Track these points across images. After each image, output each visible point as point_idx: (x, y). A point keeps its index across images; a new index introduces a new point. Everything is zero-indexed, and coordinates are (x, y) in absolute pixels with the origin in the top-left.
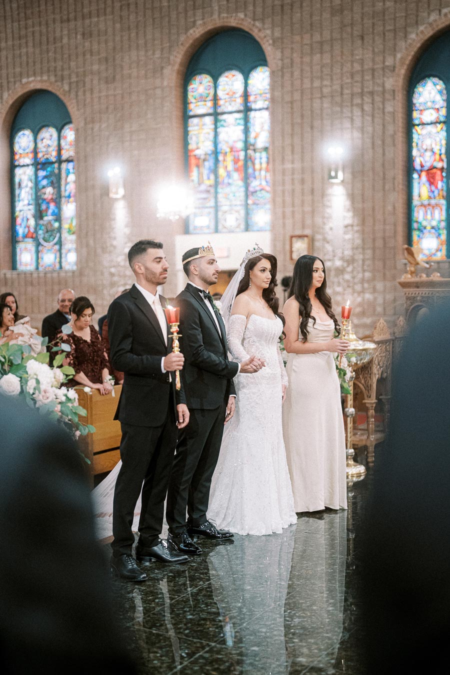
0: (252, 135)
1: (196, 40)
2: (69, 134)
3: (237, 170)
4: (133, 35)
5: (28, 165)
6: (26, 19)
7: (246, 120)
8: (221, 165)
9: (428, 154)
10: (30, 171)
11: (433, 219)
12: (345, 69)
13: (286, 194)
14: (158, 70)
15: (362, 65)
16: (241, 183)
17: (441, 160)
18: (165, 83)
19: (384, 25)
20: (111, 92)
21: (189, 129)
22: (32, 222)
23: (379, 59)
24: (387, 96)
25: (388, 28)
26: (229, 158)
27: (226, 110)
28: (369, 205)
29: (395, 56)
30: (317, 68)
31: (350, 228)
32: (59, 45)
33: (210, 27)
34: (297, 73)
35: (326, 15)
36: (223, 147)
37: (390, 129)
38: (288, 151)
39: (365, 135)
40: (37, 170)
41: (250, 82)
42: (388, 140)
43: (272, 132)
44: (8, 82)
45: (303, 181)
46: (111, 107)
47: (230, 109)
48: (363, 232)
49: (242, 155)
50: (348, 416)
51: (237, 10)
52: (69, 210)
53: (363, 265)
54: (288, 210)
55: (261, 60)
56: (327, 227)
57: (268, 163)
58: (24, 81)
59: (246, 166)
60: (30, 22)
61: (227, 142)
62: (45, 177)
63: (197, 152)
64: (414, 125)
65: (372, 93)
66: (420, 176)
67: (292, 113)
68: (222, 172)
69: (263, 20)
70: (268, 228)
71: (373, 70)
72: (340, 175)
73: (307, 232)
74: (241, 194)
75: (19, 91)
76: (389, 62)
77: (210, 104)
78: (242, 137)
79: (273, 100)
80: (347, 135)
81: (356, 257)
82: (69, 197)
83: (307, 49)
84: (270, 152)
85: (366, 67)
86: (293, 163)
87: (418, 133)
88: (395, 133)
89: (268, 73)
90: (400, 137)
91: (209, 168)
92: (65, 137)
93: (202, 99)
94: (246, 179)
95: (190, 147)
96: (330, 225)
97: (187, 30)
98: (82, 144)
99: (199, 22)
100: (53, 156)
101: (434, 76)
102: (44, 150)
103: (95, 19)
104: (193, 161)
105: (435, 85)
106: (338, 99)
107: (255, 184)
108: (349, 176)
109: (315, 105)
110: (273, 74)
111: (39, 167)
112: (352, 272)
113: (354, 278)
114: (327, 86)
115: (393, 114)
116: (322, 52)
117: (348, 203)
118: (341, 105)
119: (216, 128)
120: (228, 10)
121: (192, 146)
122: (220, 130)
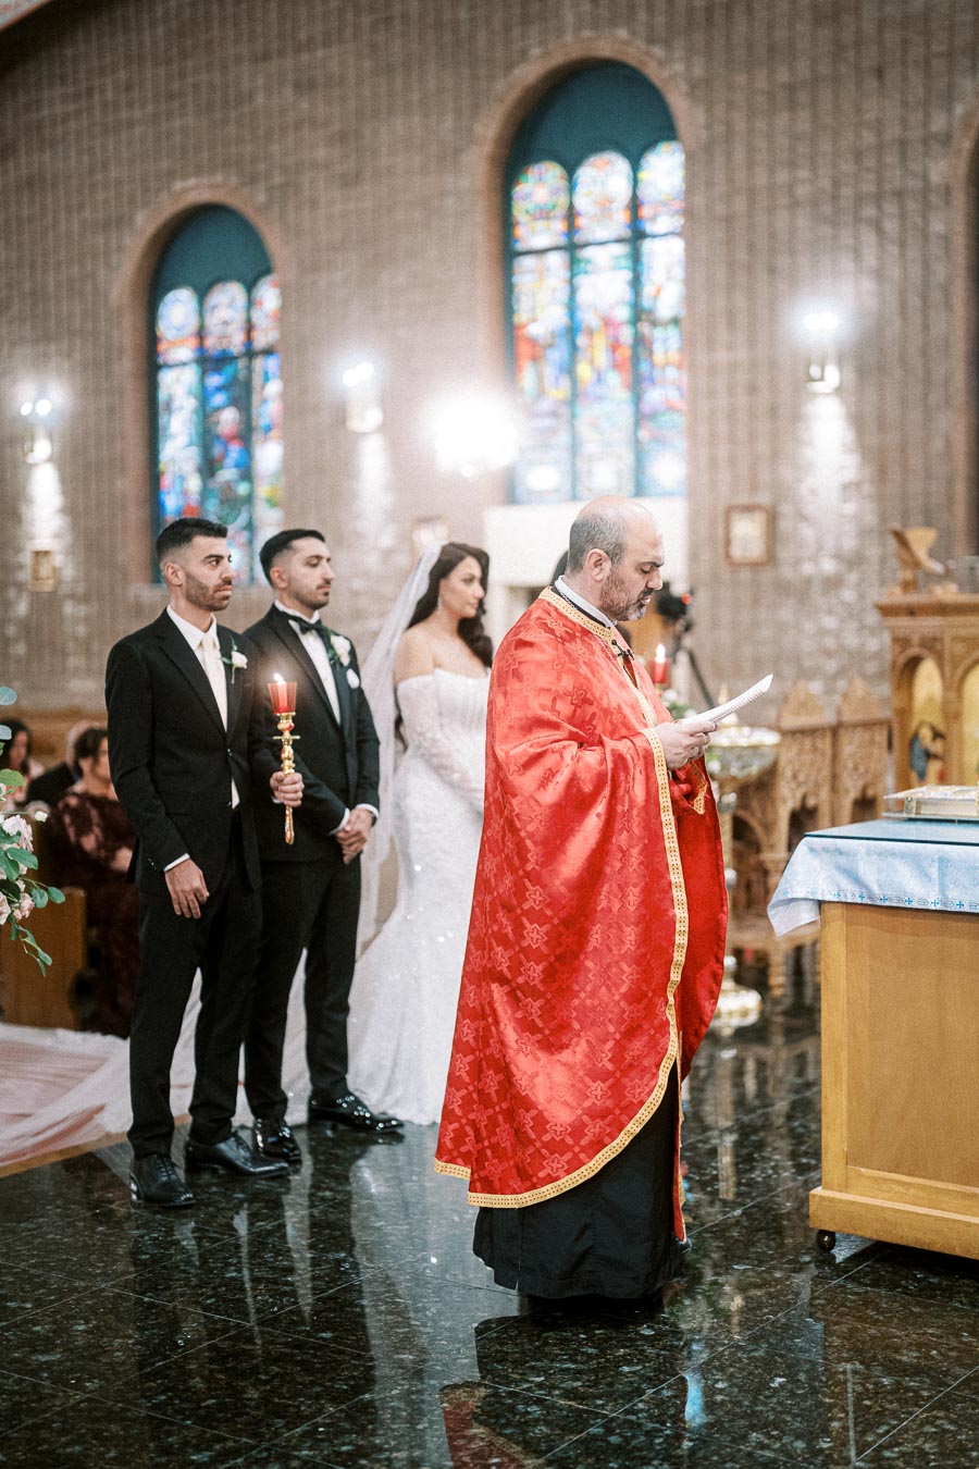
0: (648, 290)
1: (530, 90)
2: (269, 296)
3: (616, 366)
4: (399, 81)
5: (184, 364)
6: (184, 55)
7: (636, 258)
8: (580, 356)
10: (190, 375)
12: (844, 143)
13: (718, 417)
14: (450, 157)
15: (879, 132)
16: (625, 396)
18: (465, 182)
19: (928, 45)
20: (352, 205)
21: (515, 279)
22: (194, 484)
23: (915, 118)
24: (934, 199)
25: (936, 48)
26: (601, 342)
27: (592, 238)
28: (893, 437)
29: (950, 110)
30: (782, 141)
31: (852, 490)
32: (247, 109)
33: (558, 59)
34: (740, 154)
35: (802, 27)
36: (588, 318)
37: (940, 272)
38: (722, 323)
39: (887, 287)
40: (204, 373)
41: (642, 175)
42: (936, 297)
43: (689, 281)
44: (145, 190)
45: (752, 389)
46: (352, 237)
47: (601, 233)
48: (880, 498)
49: (626, 335)
51: (613, 23)
52: (269, 456)
53: (882, 568)
54: (723, 452)
55: (666, 130)
56: (804, 488)
57: (681, 350)
58: (178, 185)
59: (636, 362)
60: (190, 63)
61: (595, 307)
62: (219, 389)
63: (533, 330)
65: (900, 195)
67: (730, 242)
68: (584, 370)
69: (667, 43)
70: (681, 489)
71: (903, 144)
72: (832, 374)
73: (764, 498)
74: (625, 416)
75: (166, 209)
76: (938, 123)
77: (559, 226)
78: (627, 294)
79: (688, 213)
80: (847, 288)
81: (867, 553)
82: (269, 428)
83: (761, 102)
84: (686, 326)
85: (887, 137)
86: (731, 347)
88: (950, 281)
89: (679, 158)
91: (560, 365)
92: (261, 303)
94: (637, 385)
95: (518, 319)
96: (810, 482)
97: (509, 68)
98: (294, 316)
99: (536, 51)
100: (236, 343)
102: (218, 330)
104: (524, 349)
106: (827, 209)
107: (654, 397)
108: (851, 377)
109: (778, 222)
110: (689, 158)
111: (208, 366)
112: (859, 583)
113: (862, 596)
114: (803, 182)
115: (946, 239)
116: (793, 106)
117: (849, 436)
118: (835, 224)
119: (572, 276)
120: (595, 25)
121: (521, 316)
122: (581, 280)
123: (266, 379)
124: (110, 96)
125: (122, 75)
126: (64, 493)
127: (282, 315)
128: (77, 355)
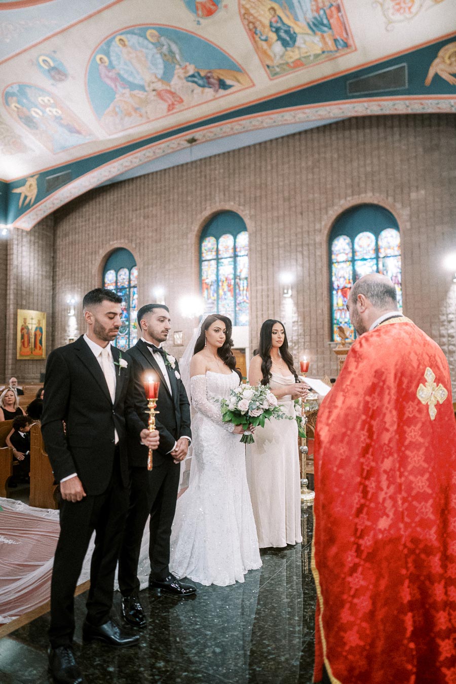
0: (238, 271)
1: (207, 218)
2: (135, 272)
3: (230, 291)
4: (171, 216)
6: (114, 210)
7: (235, 262)
8: (220, 288)
9: (342, 280)
11: (345, 317)
12: (292, 231)
13: (258, 304)
14: (185, 235)
15: (302, 229)
16: (232, 298)
17: (349, 283)
18: (189, 241)
19: (314, 207)
20: (158, 248)
21: (203, 267)
23: (311, 225)
24: (317, 246)
25: (316, 208)
26: (225, 284)
27: (223, 257)
28: (307, 309)
29: (321, 224)
30: (275, 231)
31: (296, 323)
32: (130, 223)
33: (214, 210)
35: (281, 202)
36: (222, 278)
37: (319, 264)
38: (259, 279)
39: (305, 269)
41: (237, 240)
42: (318, 272)
43: (250, 268)
44: (103, 244)
45: (268, 296)
46: (158, 256)
47: (226, 256)
48: (304, 326)
49: (233, 282)
50: (302, 453)
51: (229, 201)
53: (304, 345)
54: (259, 313)
55: (244, 228)
57: (247, 286)
58: (111, 243)
59: (235, 289)
60: (116, 212)
61: (224, 275)
63: (207, 281)
64: (333, 263)
65: (308, 245)
66: (337, 292)
67: (262, 257)
68: (221, 292)
69: (244, 206)
70: (247, 323)
71: (308, 232)
72: (290, 292)
74: (232, 304)
75: (108, 248)
76: (318, 226)
77: (214, 253)
78: (233, 271)
79: (250, 250)
80: (294, 269)
81: (300, 340)
82: (135, 307)
83: (270, 221)
84: (249, 280)
85: (304, 229)
86: (262, 285)
87: (335, 267)
88: (322, 267)
89: (247, 235)
90: (325, 269)
91: (214, 290)
92: (133, 274)
93: (210, 250)
94: (235, 296)
95: (203, 278)
97: (201, 212)
98: (142, 277)
99: (208, 208)
100: (126, 284)
101: (344, 235)
102: (121, 281)
103: (151, 209)
104: (205, 286)
105: (345, 240)
106: (288, 248)
107: (240, 299)
108: (295, 293)
109: (275, 252)
110: (250, 235)
112: (298, 349)
114: (281, 241)
115: (321, 257)
116: (278, 222)
117: (295, 309)
118: (290, 252)
119: (218, 267)
120: (224, 201)
121: (204, 277)
122: (220, 268)
123: (134, 293)
124: (94, 220)
125: (98, 215)
126: (78, 324)
127: (138, 277)
128: (83, 288)
